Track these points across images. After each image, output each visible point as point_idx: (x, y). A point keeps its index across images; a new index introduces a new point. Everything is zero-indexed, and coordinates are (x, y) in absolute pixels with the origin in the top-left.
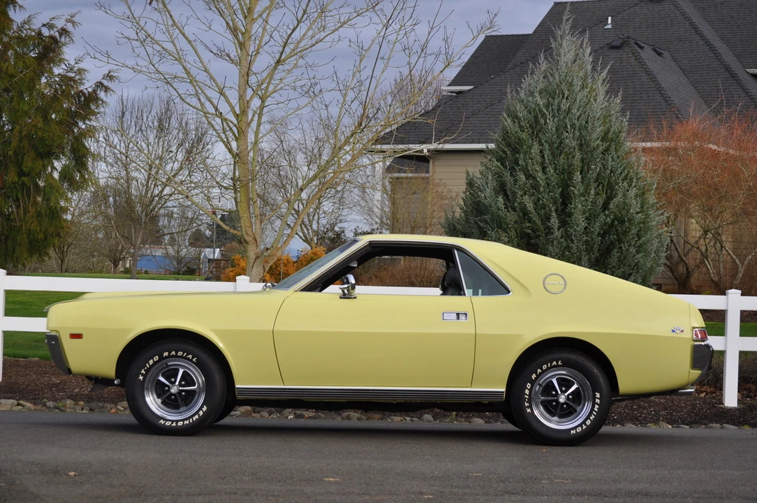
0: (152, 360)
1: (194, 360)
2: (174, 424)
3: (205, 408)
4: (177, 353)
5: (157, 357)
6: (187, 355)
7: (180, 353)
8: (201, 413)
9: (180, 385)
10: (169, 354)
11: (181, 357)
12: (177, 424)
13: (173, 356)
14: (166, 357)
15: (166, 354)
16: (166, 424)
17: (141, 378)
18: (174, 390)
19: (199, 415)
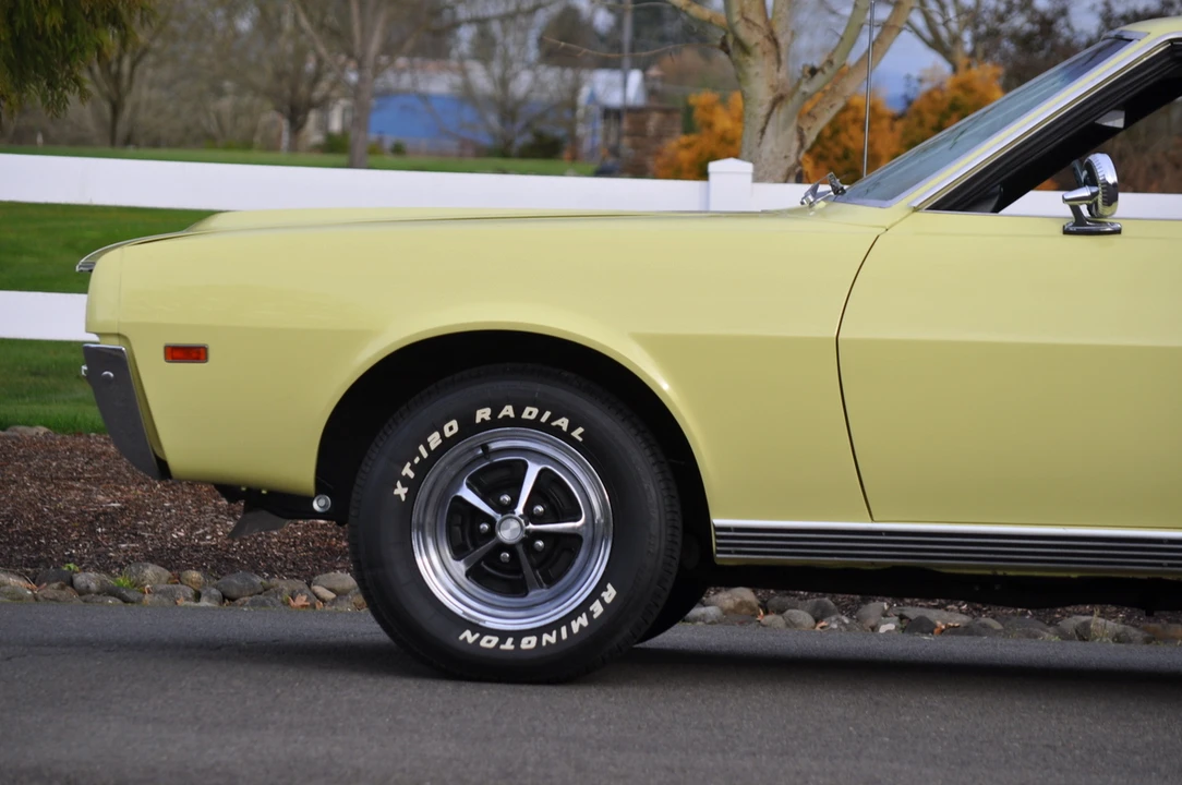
0: (436, 435)
1: (577, 433)
2: (509, 645)
3: (610, 594)
4: (519, 411)
5: (454, 423)
6: (551, 419)
7: (530, 413)
8: (597, 608)
9: (529, 515)
10: (494, 415)
11: (535, 424)
12: (517, 643)
13: (507, 421)
14: (485, 425)
15: (484, 414)
16: (483, 643)
17: (401, 491)
18: (509, 532)
19: (590, 615)
